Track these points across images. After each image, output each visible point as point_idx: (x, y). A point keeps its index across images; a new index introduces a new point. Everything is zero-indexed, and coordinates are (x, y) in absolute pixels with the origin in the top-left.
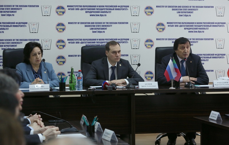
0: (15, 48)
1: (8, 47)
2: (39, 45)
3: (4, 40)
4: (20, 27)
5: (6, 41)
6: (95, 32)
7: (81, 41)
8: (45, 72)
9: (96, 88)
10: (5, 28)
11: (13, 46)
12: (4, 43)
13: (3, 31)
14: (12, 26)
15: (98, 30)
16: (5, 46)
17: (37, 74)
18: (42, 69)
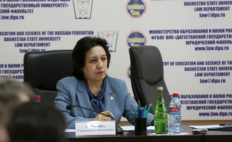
0: (47, 49)
1: (32, 48)
2: (102, 43)
3: (25, 34)
4: (56, 7)
5: (28, 36)
6: (205, 16)
7: (177, 34)
8: (112, 98)
9: (209, 130)
10: (26, 9)
11: (42, 45)
12: (25, 39)
13: (22, 14)
14: (40, 6)
15: (212, 12)
16: (26, 45)
17: (96, 101)
18: (106, 91)
